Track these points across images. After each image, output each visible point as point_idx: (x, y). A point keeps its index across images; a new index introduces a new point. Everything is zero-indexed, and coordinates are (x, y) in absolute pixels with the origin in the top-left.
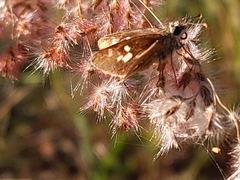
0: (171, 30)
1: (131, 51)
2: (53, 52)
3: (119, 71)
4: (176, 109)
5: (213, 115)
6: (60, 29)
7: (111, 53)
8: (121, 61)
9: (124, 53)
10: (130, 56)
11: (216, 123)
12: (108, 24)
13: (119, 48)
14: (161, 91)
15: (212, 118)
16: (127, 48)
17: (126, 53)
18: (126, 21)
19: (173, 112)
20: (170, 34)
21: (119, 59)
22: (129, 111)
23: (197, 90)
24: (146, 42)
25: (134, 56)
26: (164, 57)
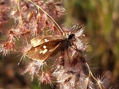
0: (67, 37)
1: (46, 48)
2: (8, 44)
3: (41, 58)
4: (70, 79)
5: (89, 82)
6: (11, 32)
7: (36, 50)
8: (42, 53)
9: (43, 49)
10: (46, 50)
11: (90, 87)
12: (36, 29)
13: (40, 47)
14: (62, 67)
15: (88, 84)
16: (45, 47)
17: (44, 49)
18: (45, 25)
19: (68, 81)
20: (66, 39)
21: (40, 52)
22: (47, 75)
23: (81, 67)
24: (54, 43)
25: (48, 51)
26: (64, 50)
